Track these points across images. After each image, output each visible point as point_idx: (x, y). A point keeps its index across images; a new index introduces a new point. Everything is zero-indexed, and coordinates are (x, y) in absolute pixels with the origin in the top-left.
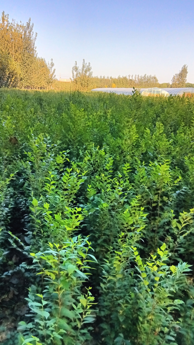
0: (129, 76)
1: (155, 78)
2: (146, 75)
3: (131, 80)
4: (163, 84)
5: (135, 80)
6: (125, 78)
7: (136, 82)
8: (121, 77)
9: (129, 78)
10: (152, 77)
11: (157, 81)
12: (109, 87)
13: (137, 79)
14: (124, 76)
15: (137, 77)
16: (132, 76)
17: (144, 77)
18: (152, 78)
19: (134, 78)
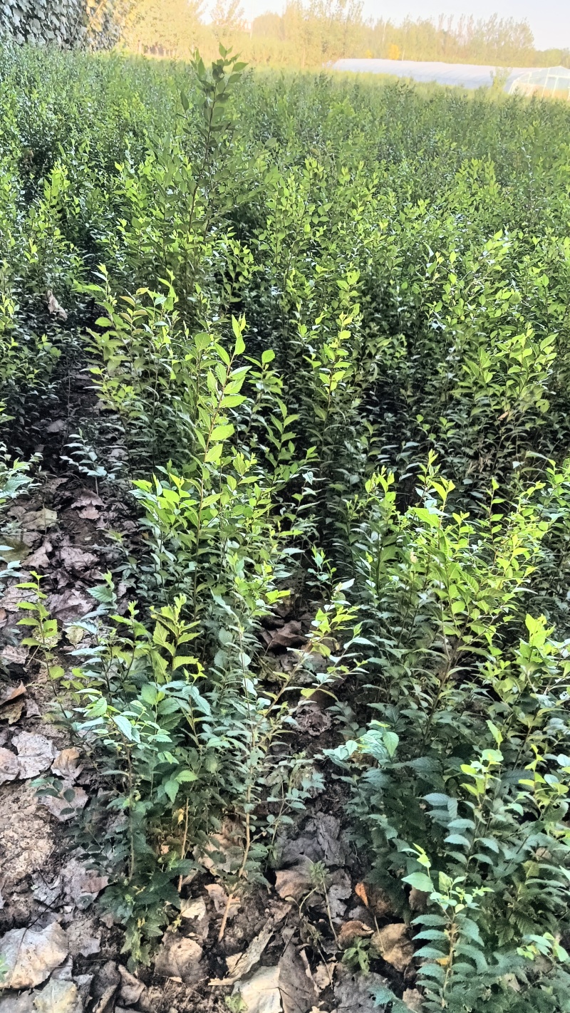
0: (441, 18)
1: (524, 29)
2: (495, 15)
3: (445, 33)
4: (546, 52)
5: (460, 35)
6: (426, 26)
7: (461, 42)
8: (414, 20)
9: (440, 26)
10: (514, 25)
11: (529, 39)
12: (379, 56)
13: (464, 32)
14: (424, 19)
15: (466, 22)
16: (450, 20)
17: (488, 25)
18: (516, 30)
19: (455, 27)
